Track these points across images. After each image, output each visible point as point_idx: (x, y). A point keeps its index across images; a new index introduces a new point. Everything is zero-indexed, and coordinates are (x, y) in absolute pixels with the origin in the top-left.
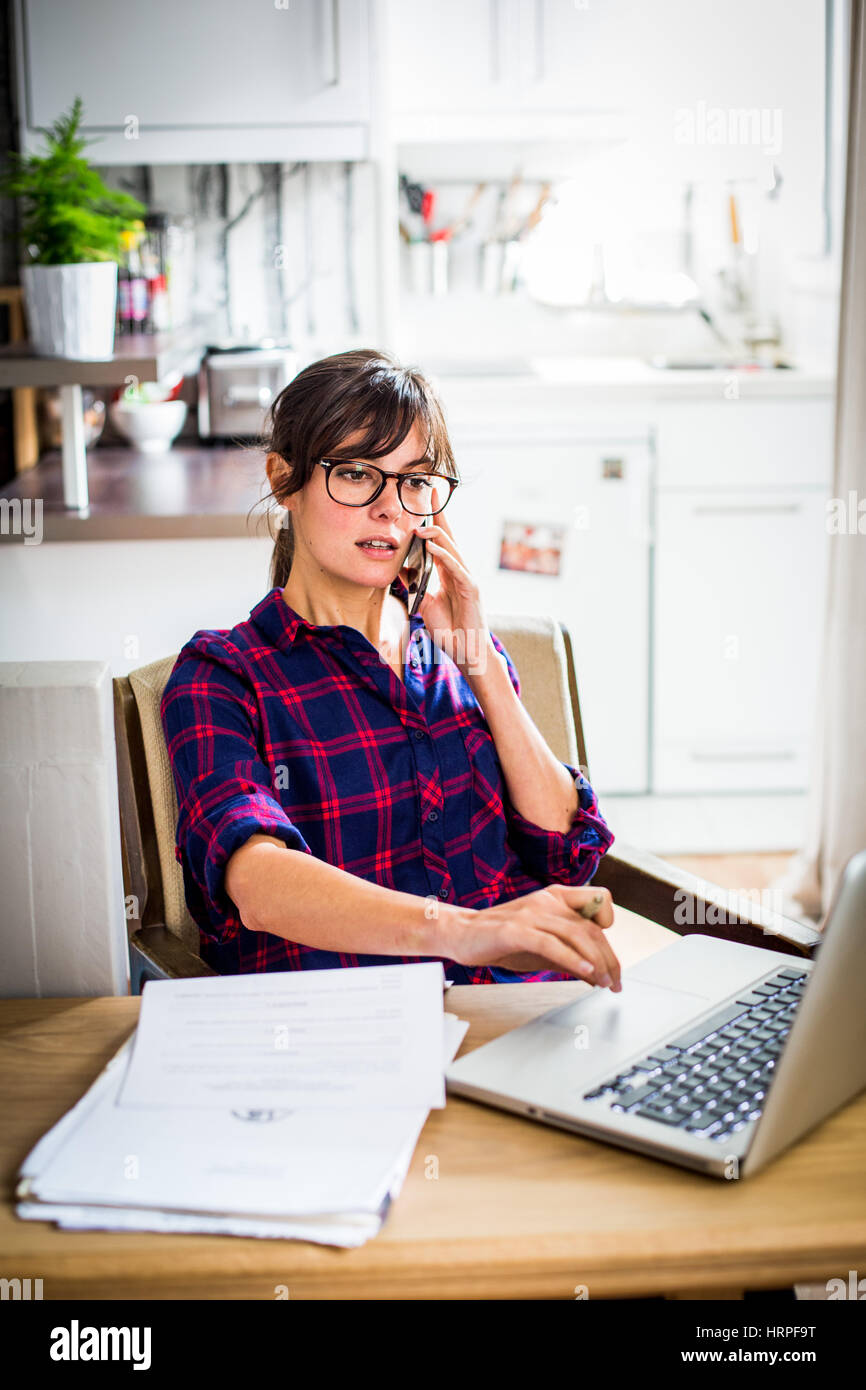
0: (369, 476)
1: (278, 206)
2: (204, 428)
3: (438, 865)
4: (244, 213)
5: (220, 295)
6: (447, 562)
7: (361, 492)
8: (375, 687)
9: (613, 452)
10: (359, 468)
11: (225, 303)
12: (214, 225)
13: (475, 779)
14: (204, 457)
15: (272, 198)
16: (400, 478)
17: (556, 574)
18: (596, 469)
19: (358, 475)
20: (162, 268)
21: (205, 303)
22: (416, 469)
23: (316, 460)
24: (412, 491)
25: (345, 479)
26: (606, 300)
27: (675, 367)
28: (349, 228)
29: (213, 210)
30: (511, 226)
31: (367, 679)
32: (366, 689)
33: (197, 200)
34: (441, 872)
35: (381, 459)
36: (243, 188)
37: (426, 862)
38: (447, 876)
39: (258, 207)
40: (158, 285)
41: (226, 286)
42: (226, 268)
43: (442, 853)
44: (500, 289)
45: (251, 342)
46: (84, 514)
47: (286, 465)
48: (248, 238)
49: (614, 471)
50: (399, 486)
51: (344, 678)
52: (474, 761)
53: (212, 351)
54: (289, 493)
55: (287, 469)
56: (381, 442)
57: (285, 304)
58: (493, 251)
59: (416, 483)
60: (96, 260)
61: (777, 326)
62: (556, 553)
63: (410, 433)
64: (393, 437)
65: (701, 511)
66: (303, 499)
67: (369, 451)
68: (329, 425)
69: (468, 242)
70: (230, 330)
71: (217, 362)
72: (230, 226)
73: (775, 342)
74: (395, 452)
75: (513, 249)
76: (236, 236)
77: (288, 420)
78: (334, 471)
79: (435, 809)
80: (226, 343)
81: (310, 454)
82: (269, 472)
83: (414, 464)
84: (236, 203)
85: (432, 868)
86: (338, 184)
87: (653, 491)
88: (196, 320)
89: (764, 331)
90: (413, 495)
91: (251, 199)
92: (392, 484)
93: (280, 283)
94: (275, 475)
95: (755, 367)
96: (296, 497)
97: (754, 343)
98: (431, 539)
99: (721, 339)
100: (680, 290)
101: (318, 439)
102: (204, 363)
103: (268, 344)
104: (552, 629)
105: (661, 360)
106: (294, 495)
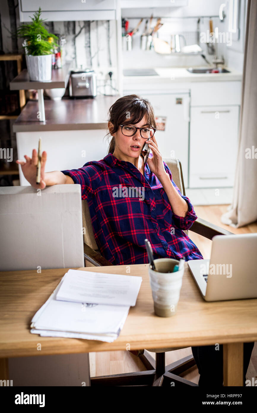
0: (133, 129)
1: (89, 31)
2: (71, 94)
3: (155, 221)
4: (80, 32)
5: (73, 56)
6: (153, 150)
7: (131, 133)
8: (137, 178)
9: (179, 96)
10: (130, 127)
11: (75, 58)
12: (72, 36)
13: (163, 201)
14: (71, 102)
15: (87, 28)
16: (141, 129)
17: (164, 130)
18: (175, 101)
19: (130, 129)
20: (59, 50)
21: (69, 58)
22: (145, 127)
23: (119, 124)
24: (145, 132)
25: (127, 129)
26: (176, 52)
27: (195, 71)
28: (109, 37)
29: (71, 32)
30: (149, 31)
31: (135, 176)
32: (134, 178)
33: (67, 29)
34: (155, 223)
35: (136, 124)
36: (79, 26)
37: (152, 221)
38: (157, 224)
39: (83, 31)
40: (58, 55)
41: (75, 53)
42: (75, 49)
43: (156, 218)
44: (146, 49)
45: (83, 70)
46: (44, 123)
47: (113, 125)
48: (81, 40)
49: (179, 102)
50: (140, 131)
51: (129, 175)
52: (163, 197)
53: (72, 73)
54: (114, 133)
55: (113, 126)
56: (136, 120)
57: (91, 58)
58: (144, 38)
59: (146, 130)
60: (47, 54)
61: (223, 59)
62: (164, 124)
63: (143, 117)
64: (139, 119)
65: (202, 112)
66: (117, 134)
67: (133, 122)
68: (123, 116)
69: (137, 35)
70: (76, 66)
71: (74, 76)
72: (76, 36)
73: (223, 63)
74: (139, 122)
75: (150, 37)
76: (77, 39)
77: (113, 113)
78: (124, 127)
79: (154, 208)
80: (76, 70)
81: (118, 123)
82: (109, 127)
83: (144, 125)
84: (77, 30)
85: (154, 222)
86: (106, 25)
87: (190, 107)
88: (68, 64)
89: (219, 60)
90: (145, 133)
91: (81, 29)
92: (138, 131)
93: (90, 53)
94: (110, 127)
95: (217, 72)
96: (115, 134)
97: (217, 64)
98: (150, 144)
99: (207, 62)
100: (196, 48)
101: (120, 119)
102: (71, 77)
103: (88, 71)
104: (177, 162)
105: (191, 69)
106: (115, 133)
